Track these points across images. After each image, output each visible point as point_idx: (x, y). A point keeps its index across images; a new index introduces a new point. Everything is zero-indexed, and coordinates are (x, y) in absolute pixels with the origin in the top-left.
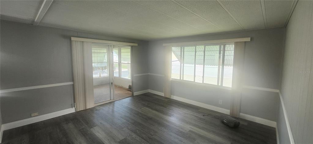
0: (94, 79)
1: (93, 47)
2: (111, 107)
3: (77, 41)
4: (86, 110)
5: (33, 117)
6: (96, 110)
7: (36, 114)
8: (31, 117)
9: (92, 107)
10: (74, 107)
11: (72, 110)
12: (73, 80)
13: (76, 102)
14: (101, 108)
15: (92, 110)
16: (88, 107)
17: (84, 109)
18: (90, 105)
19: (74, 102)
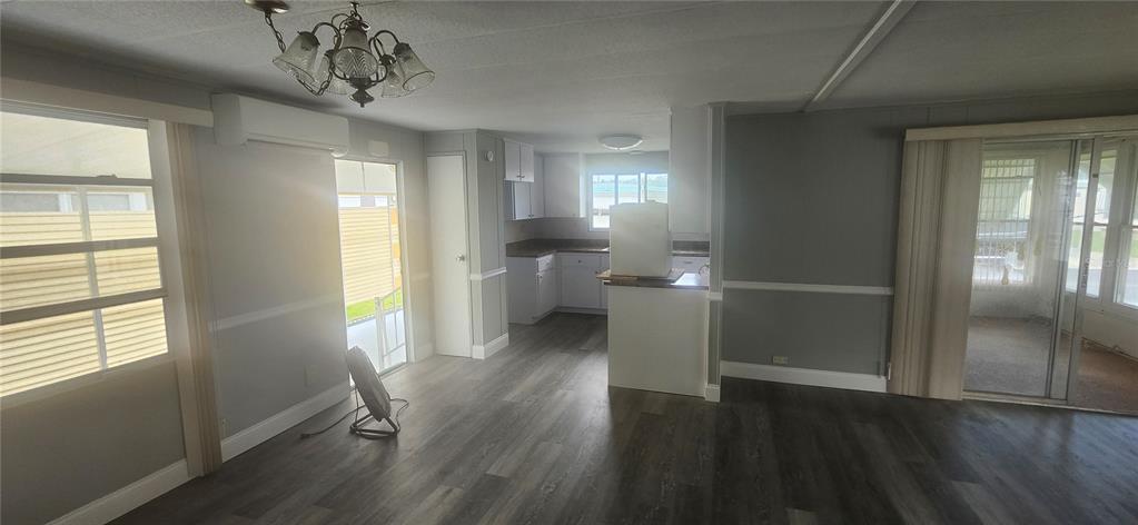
0: (976, 289)
1: (988, 158)
2: (1052, 433)
3: (926, 141)
4: (926, 401)
5: (778, 365)
6: (972, 417)
7: (783, 360)
8: (772, 363)
9: (954, 397)
10: (886, 374)
11: (874, 384)
12: (892, 281)
13: (892, 359)
14: (997, 416)
15: (950, 408)
16: (935, 394)
17: (920, 395)
18: (946, 388)
19: (888, 358)
